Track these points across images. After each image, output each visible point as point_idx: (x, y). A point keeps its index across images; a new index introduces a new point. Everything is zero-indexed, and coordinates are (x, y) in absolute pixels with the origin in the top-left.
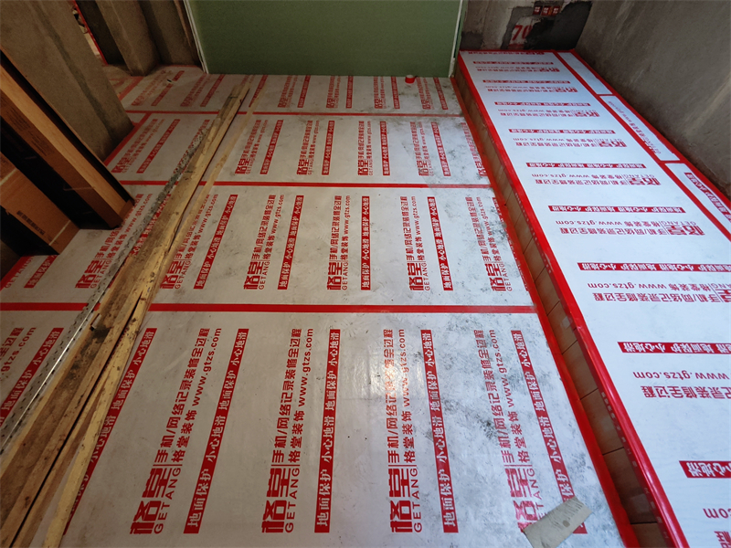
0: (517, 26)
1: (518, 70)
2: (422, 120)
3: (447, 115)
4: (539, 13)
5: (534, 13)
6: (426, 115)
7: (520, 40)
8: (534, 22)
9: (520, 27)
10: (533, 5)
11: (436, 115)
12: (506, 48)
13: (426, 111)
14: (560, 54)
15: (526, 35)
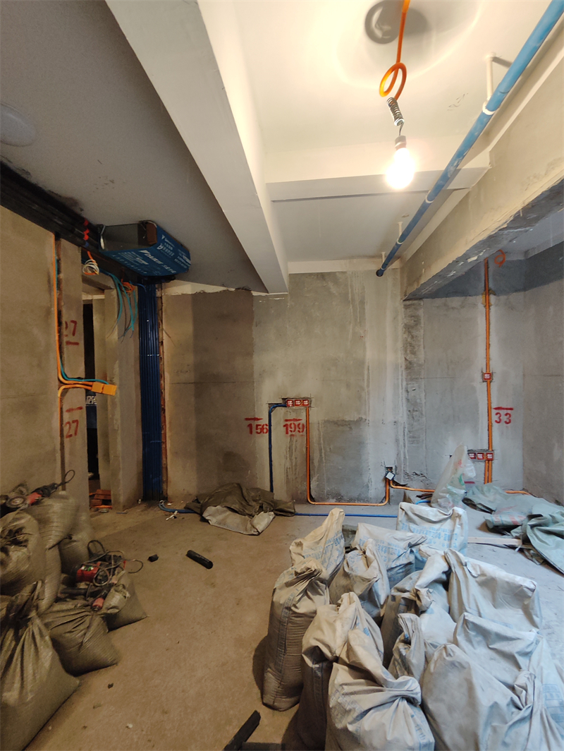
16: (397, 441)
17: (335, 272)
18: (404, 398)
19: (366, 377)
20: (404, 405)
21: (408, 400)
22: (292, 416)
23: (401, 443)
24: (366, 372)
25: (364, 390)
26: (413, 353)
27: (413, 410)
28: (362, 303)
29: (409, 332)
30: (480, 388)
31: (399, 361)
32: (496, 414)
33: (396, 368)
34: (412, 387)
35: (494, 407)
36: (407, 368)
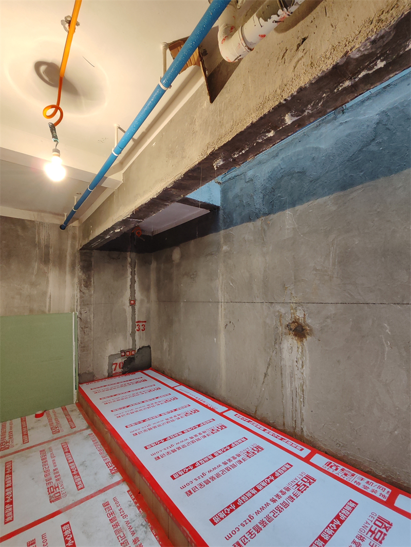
0: (114, 364)
1: (122, 386)
2: (52, 444)
3: (75, 433)
4: (125, 355)
5: (122, 356)
6: (56, 439)
7: (119, 370)
8: (123, 360)
9: (117, 364)
10: (120, 353)
11: (65, 436)
12: (110, 376)
13: (56, 436)
14: (144, 372)
15: (121, 367)
17: (23, 220)
19: (48, 303)
21: (81, 320)
24: (48, 300)
26: (86, 286)
27: (85, 327)
28: (47, 247)
29: (84, 272)
30: (129, 309)
31: (76, 292)
32: (137, 325)
33: (73, 297)
34: (85, 311)
35: (136, 321)
36: (81, 297)
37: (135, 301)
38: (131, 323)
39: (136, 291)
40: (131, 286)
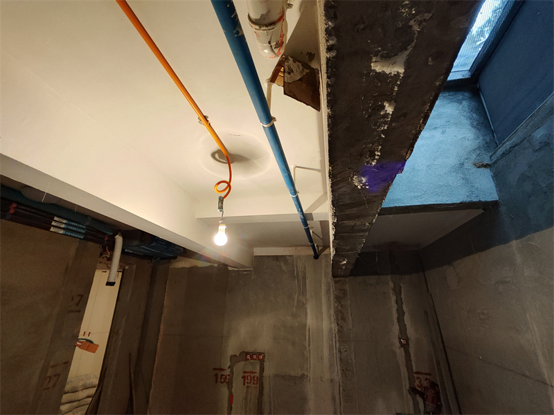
16: (334, 399)
17: (285, 256)
18: (338, 358)
19: (307, 337)
20: (338, 364)
21: (341, 360)
22: (249, 369)
23: (338, 401)
24: (307, 333)
25: (306, 348)
26: (343, 319)
27: (346, 369)
28: (304, 278)
29: (339, 302)
30: (400, 352)
31: (333, 325)
32: (418, 378)
33: (331, 330)
34: (344, 349)
35: (414, 370)
36: (339, 331)
37: (407, 340)
38: (406, 374)
39: (407, 327)
40: (398, 318)
